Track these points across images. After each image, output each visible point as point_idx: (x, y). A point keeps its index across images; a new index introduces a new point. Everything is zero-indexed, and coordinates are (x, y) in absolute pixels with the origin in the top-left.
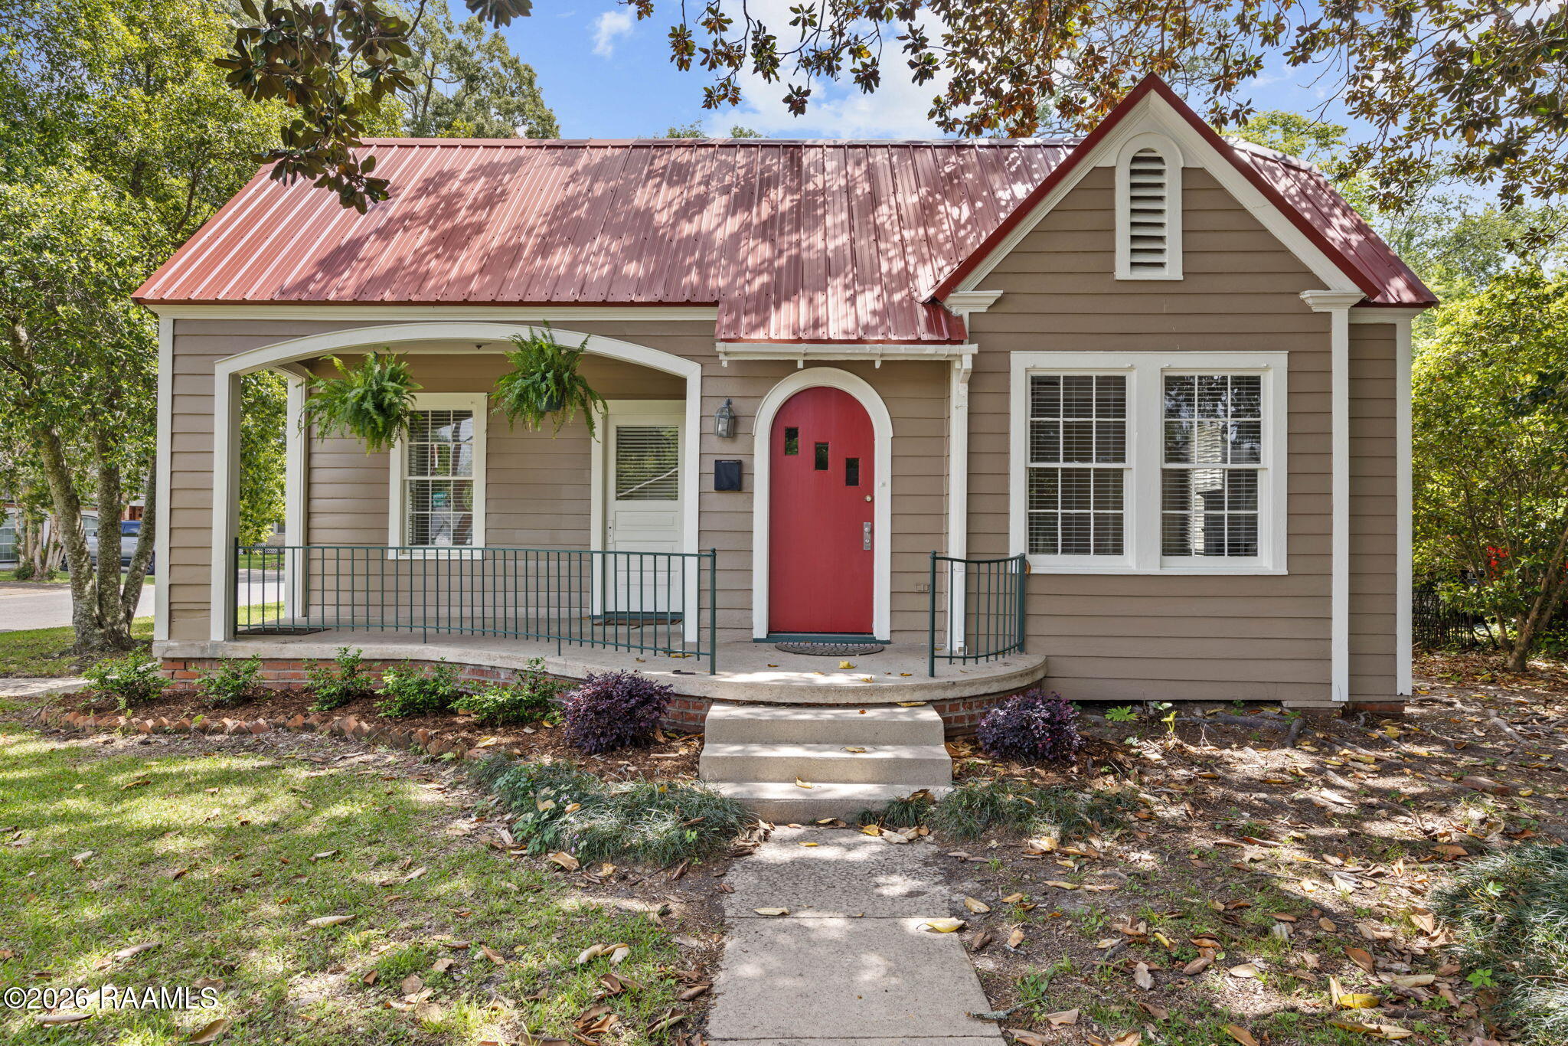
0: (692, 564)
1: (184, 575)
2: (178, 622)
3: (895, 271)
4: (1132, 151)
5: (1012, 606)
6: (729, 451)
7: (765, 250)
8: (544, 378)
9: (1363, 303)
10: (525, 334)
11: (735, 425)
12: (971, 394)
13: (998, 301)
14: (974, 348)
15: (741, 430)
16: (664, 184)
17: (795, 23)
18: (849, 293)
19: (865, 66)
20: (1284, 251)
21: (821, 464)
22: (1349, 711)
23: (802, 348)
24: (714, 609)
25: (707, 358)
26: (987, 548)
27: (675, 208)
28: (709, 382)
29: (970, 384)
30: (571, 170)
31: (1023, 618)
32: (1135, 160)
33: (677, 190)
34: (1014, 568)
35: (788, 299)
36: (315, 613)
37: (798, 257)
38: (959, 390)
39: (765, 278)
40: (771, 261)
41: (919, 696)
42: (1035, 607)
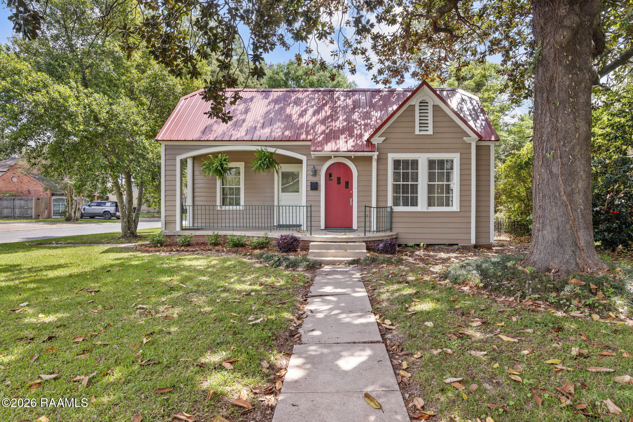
0: (305, 208)
1: (169, 213)
2: (167, 226)
3: (358, 133)
4: (420, 100)
5: (388, 220)
6: (314, 180)
7: (323, 128)
8: (265, 160)
9: (479, 140)
10: (259, 148)
11: (315, 173)
12: (377, 164)
13: (384, 140)
14: (377, 153)
15: (317, 174)
16: (295, 106)
17: (332, 55)
18: (346, 140)
19: (352, 68)
20: (459, 127)
21: (339, 183)
22: (476, 247)
23: (333, 153)
24: (311, 221)
25: (308, 155)
26: (381, 205)
27: (298, 113)
28: (309, 161)
29: (377, 162)
30: (268, 101)
31: (391, 223)
32: (421, 103)
33: (299, 107)
34: (389, 210)
35: (329, 142)
36: (196, 225)
37: (332, 129)
38: (374, 164)
39: (323, 136)
40: (325, 131)
41: (361, 240)
42: (394, 220)
